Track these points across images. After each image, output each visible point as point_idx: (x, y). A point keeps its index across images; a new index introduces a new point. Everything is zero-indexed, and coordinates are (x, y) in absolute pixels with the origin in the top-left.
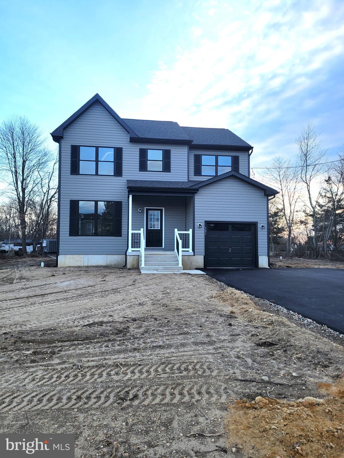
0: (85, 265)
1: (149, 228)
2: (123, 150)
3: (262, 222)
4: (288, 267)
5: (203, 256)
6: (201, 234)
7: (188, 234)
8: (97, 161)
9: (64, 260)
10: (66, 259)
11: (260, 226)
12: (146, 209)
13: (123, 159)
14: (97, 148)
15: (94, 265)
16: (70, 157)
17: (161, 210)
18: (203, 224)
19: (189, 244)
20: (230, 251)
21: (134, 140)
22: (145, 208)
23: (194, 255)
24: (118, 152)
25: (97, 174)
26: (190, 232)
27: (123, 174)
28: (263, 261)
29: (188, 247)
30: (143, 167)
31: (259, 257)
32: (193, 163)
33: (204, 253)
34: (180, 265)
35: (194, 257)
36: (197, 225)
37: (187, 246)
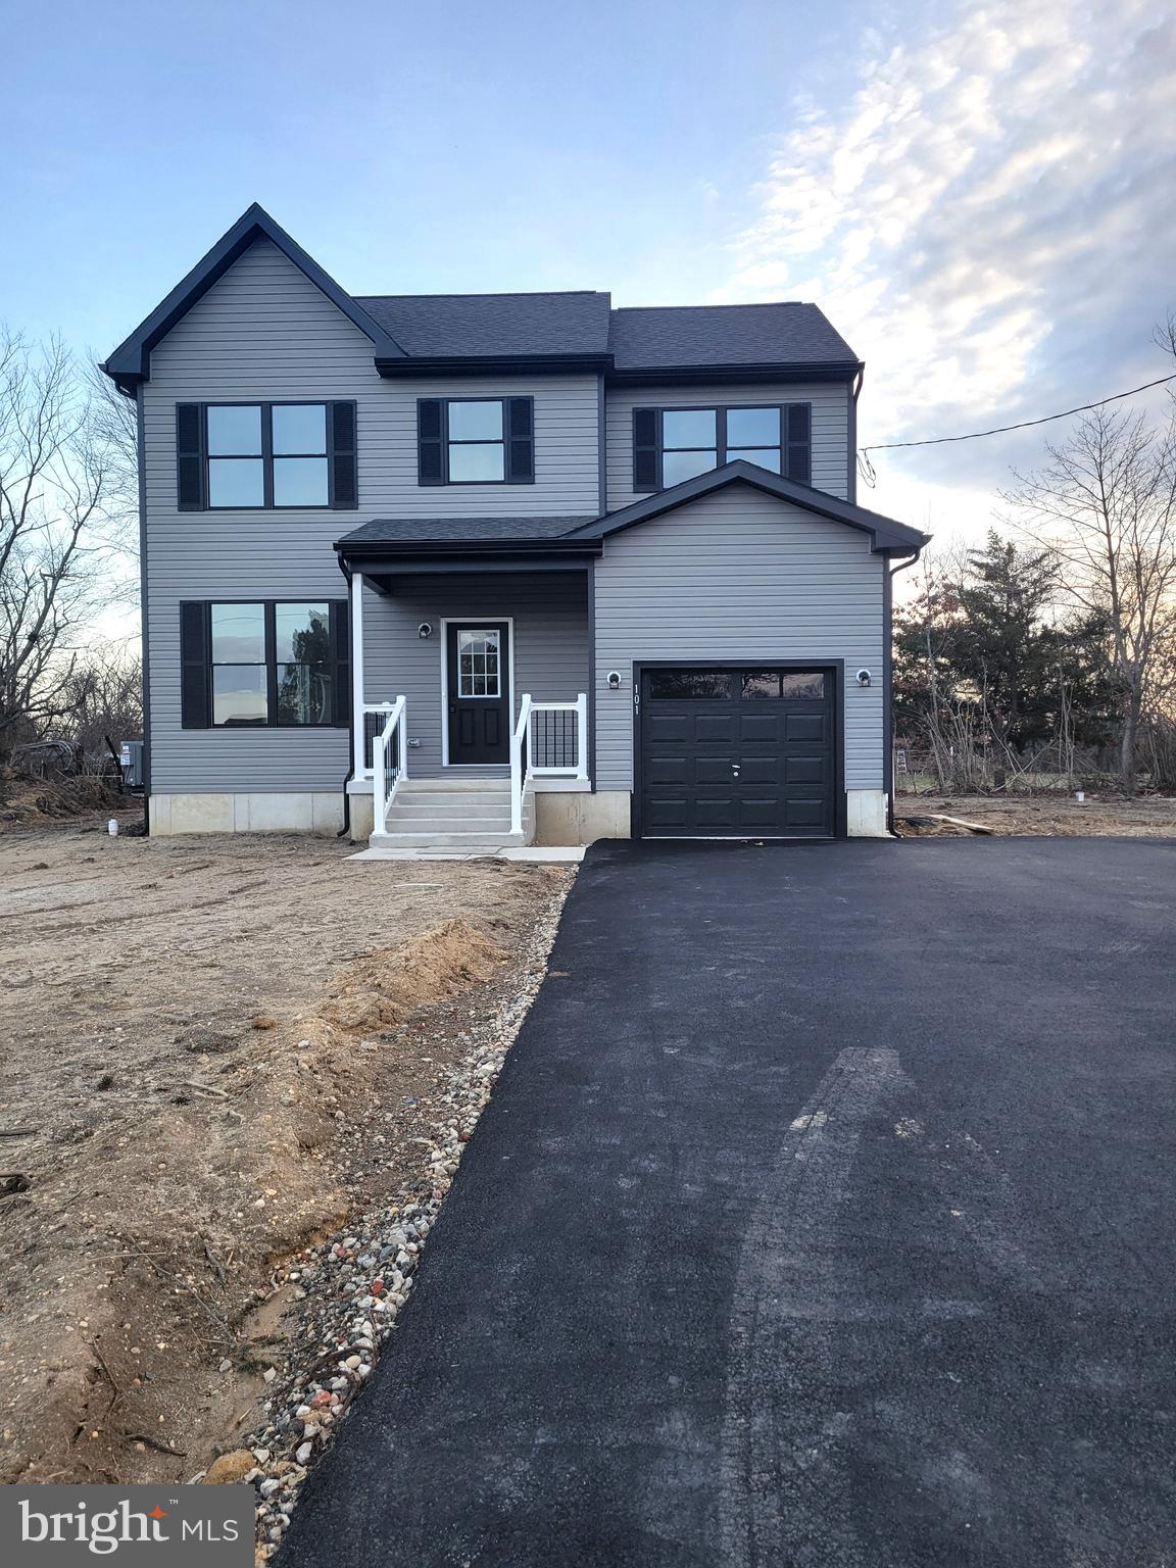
0: (238, 830)
1: (460, 696)
2: (360, 408)
3: (863, 661)
4: (978, 832)
5: (627, 797)
6: (620, 712)
7: (574, 714)
8: (268, 456)
9: (169, 812)
10: (174, 810)
11: (851, 676)
12: (449, 624)
13: (360, 445)
14: (267, 408)
15: (268, 827)
16: (174, 447)
17: (503, 627)
18: (626, 676)
19: (575, 753)
20: (736, 774)
21: (394, 369)
22: (444, 622)
23: (594, 791)
24: (342, 420)
25: (269, 504)
26: (580, 705)
27: (361, 499)
28: (866, 812)
29: (574, 763)
30: (433, 467)
31: (850, 795)
32: (630, 444)
33: (630, 785)
34: (517, 829)
35: (592, 797)
36: (603, 677)
37: (569, 757)
